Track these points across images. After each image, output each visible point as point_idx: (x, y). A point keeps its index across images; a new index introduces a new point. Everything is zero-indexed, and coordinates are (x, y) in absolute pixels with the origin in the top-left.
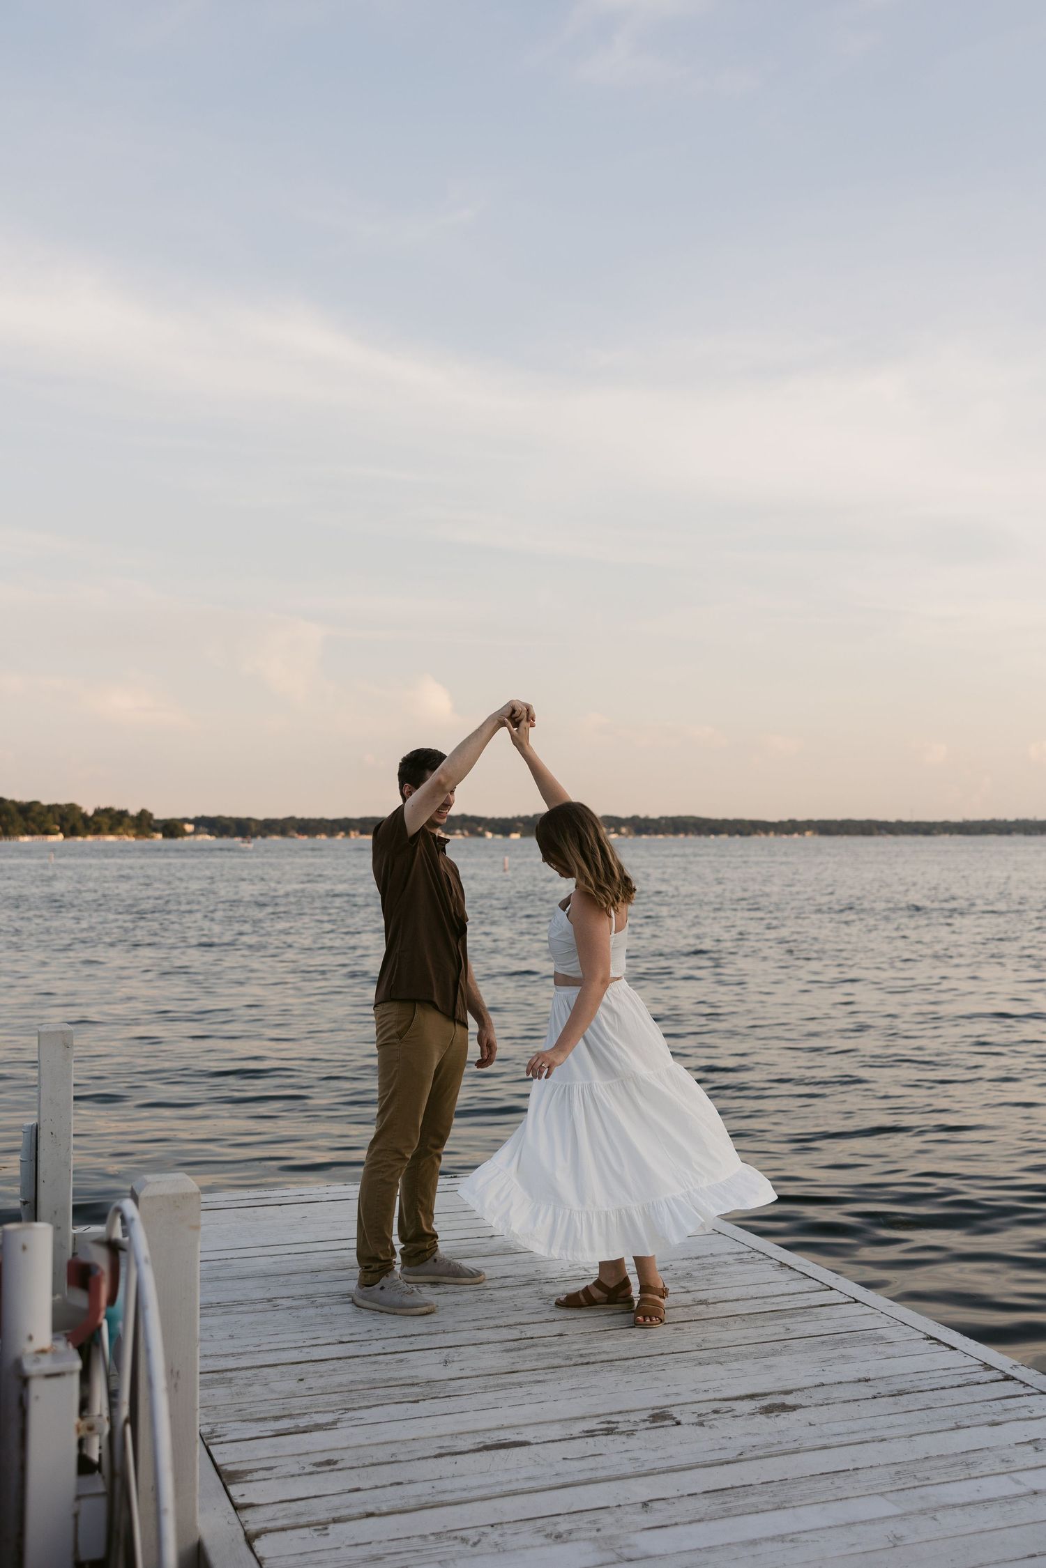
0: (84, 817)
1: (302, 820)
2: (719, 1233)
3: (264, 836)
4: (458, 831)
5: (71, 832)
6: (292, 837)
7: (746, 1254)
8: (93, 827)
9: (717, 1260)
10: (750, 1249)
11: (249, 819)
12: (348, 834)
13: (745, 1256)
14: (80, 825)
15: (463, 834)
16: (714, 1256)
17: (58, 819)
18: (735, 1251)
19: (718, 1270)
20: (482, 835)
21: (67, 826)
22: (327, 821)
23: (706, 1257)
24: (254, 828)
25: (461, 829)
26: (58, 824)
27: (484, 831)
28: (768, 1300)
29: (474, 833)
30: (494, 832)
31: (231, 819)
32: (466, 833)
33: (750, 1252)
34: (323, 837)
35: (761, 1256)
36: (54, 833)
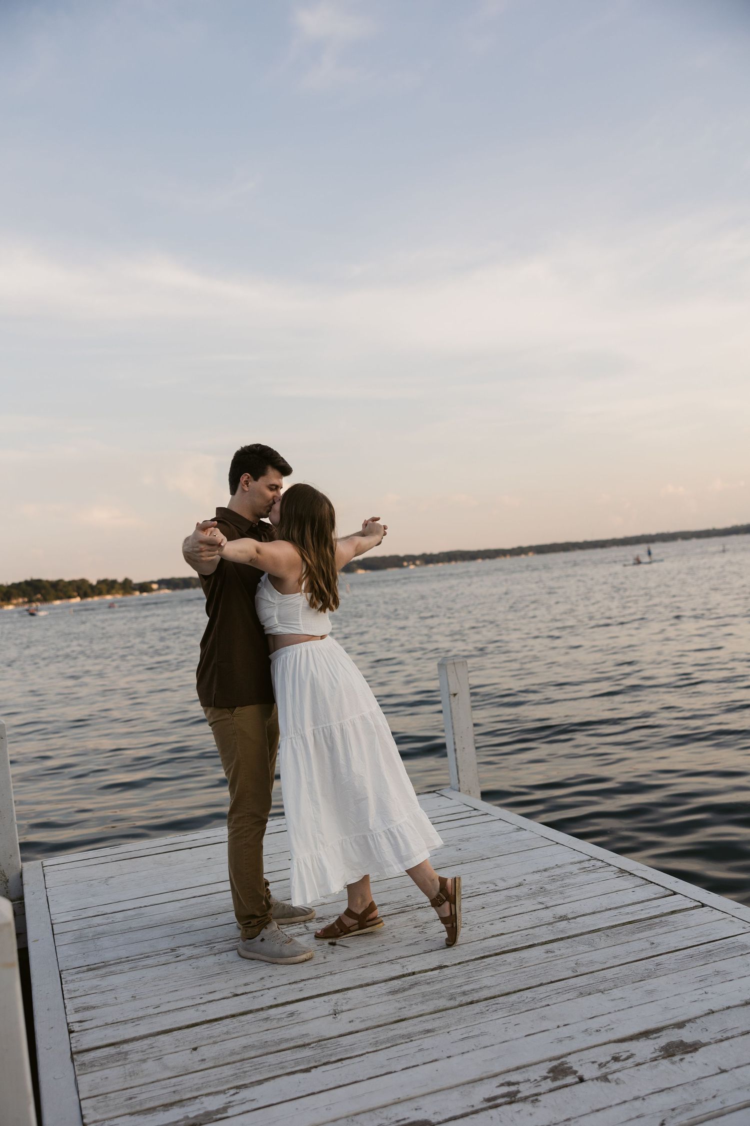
0: (91, 586)
2: (557, 843)
5: (84, 595)
7: (587, 862)
8: (97, 591)
9: (563, 871)
10: (589, 858)
13: (586, 864)
14: (89, 591)
16: (559, 867)
17: (76, 589)
18: (576, 860)
19: (567, 881)
21: (82, 592)
23: (553, 868)
26: (76, 592)
28: (622, 910)
33: (589, 860)
35: (599, 864)
36: (74, 597)
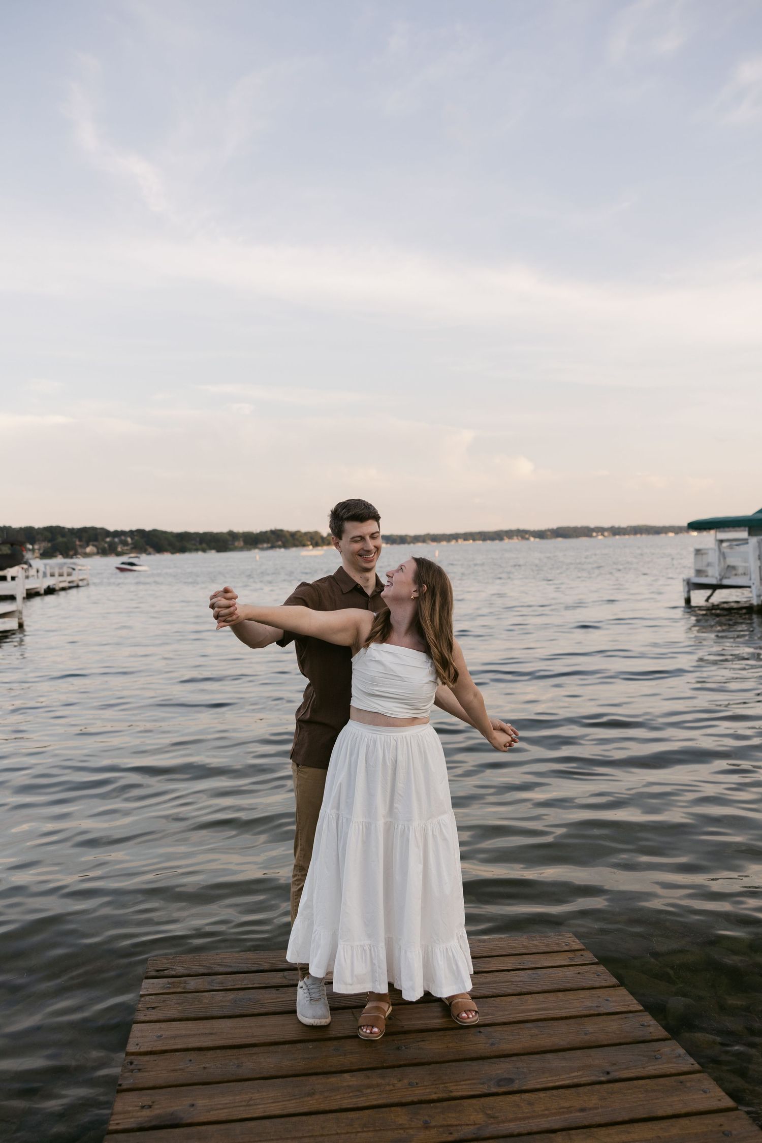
0: (322, 538)
1: (433, 535)
3: (414, 543)
4: (515, 538)
5: (316, 545)
6: (428, 543)
8: (327, 542)
11: (406, 536)
12: (457, 541)
14: (320, 541)
15: (518, 539)
17: (309, 539)
20: (528, 539)
21: (314, 542)
22: (446, 535)
24: (409, 539)
25: (517, 536)
26: (308, 541)
27: (529, 536)
29: (523, 538)
30: (535, 537)
31: (397, 536)
32: (520, 538)
34: (444, 543)
